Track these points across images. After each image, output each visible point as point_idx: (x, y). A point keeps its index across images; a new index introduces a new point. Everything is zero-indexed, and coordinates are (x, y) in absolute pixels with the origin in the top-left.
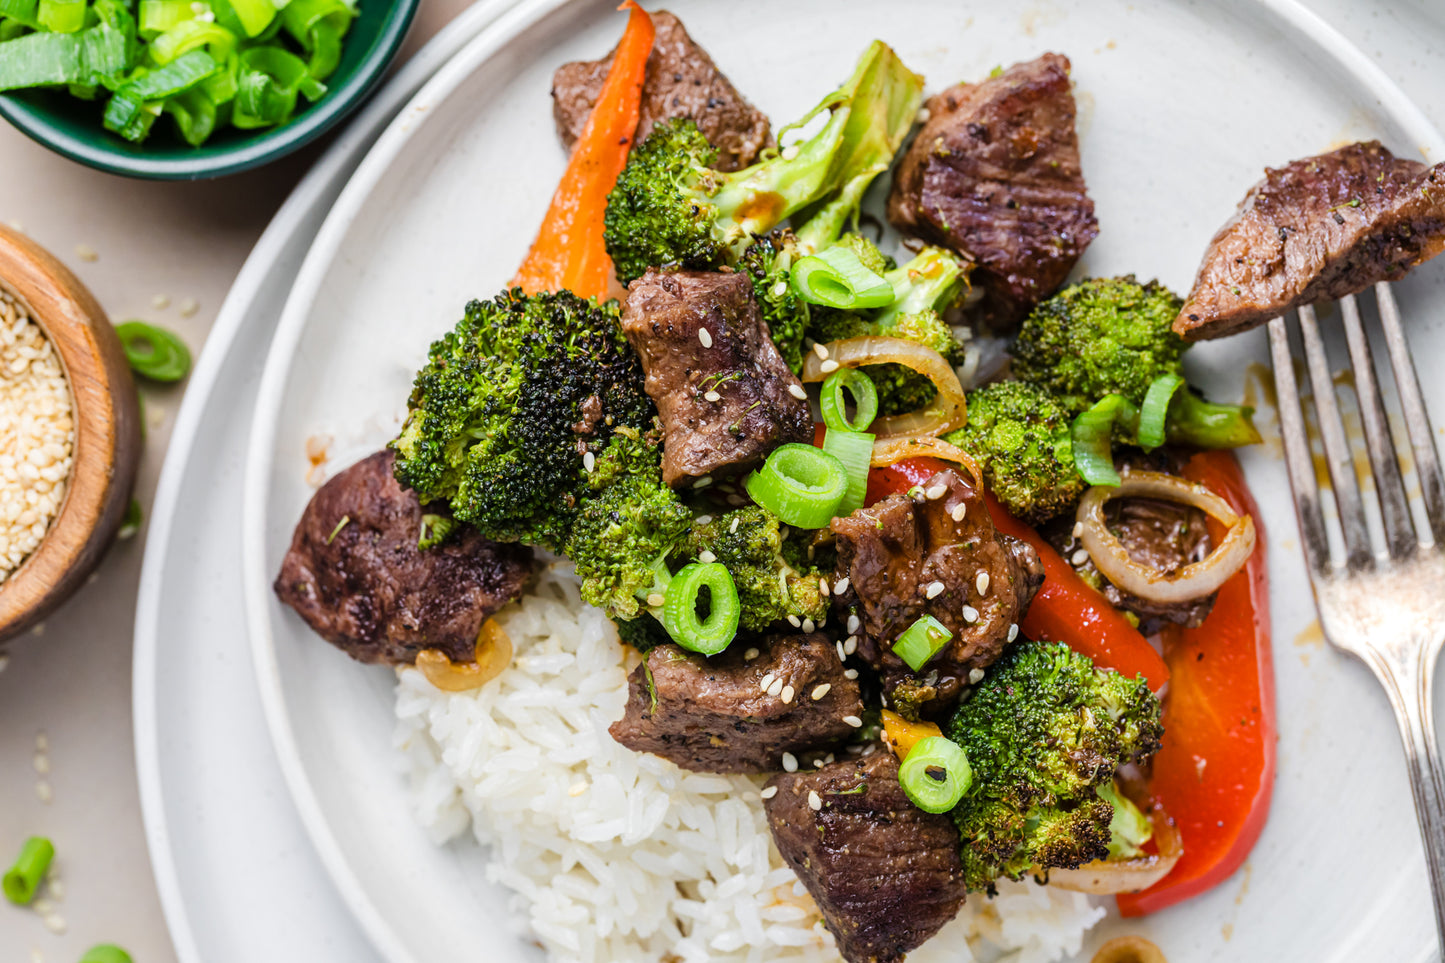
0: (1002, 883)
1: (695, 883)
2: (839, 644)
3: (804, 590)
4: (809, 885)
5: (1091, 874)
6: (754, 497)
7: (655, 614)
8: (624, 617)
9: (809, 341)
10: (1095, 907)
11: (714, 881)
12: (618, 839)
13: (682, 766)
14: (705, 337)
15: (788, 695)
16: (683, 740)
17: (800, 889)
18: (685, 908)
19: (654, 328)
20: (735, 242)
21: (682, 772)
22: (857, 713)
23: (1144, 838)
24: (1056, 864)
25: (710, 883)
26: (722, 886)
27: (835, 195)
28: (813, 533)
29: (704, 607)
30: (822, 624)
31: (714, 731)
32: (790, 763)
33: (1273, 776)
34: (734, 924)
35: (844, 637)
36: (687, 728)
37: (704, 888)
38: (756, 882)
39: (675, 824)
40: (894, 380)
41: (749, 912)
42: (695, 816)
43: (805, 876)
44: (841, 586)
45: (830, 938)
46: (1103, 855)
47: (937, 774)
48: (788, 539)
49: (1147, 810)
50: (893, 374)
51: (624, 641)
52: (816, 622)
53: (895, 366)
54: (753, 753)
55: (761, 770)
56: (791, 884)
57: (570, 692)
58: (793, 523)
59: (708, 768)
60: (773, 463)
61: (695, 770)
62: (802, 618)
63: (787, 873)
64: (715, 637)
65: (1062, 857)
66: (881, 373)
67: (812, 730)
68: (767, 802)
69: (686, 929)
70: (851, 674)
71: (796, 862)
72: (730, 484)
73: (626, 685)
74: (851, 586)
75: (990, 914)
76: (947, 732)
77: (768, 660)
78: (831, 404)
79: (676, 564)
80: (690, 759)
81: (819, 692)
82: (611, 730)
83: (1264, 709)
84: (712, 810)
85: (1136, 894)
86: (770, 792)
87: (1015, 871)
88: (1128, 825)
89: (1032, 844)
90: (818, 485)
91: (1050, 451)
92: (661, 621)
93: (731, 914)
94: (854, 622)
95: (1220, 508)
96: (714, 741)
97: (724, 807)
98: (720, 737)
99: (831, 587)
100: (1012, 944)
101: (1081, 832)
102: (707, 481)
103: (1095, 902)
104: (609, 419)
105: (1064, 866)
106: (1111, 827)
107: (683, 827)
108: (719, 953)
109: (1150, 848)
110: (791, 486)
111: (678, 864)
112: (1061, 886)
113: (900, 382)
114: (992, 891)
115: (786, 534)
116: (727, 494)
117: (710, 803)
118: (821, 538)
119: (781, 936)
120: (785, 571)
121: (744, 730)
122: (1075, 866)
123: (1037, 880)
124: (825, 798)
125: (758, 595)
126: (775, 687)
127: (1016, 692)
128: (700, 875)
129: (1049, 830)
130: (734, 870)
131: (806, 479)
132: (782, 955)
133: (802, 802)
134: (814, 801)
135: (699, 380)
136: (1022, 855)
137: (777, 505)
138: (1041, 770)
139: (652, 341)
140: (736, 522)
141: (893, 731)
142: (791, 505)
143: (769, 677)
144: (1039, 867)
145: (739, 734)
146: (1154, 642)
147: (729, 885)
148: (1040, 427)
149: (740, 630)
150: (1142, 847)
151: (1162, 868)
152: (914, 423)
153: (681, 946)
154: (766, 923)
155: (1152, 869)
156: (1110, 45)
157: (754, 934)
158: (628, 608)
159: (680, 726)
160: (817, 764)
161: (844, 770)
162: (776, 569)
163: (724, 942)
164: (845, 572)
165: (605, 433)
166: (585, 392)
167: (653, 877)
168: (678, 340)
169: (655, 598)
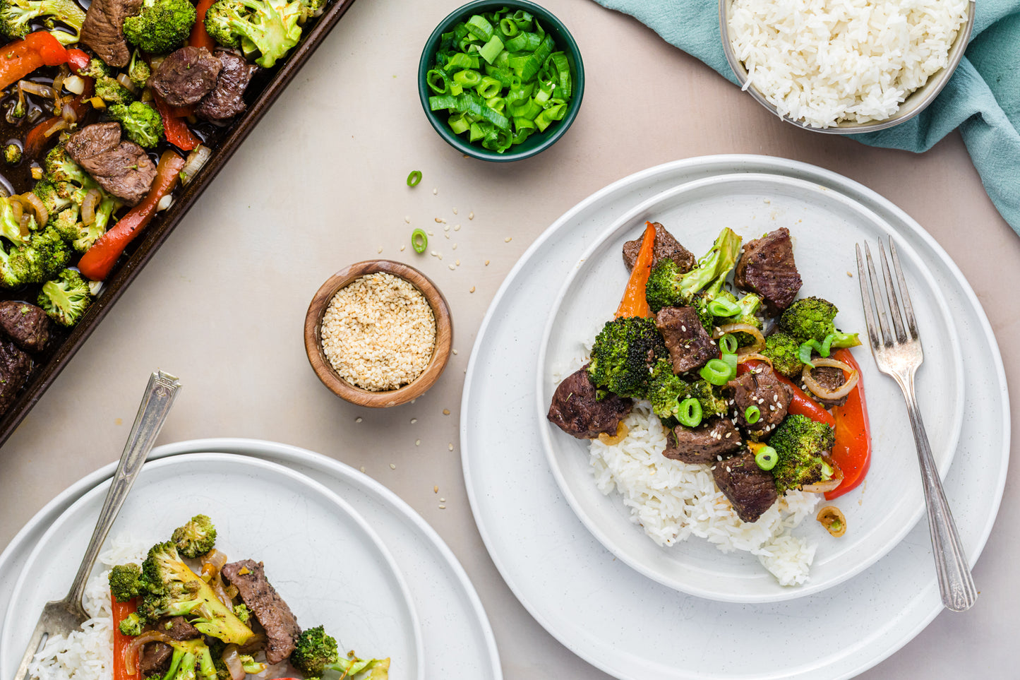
0: (788, 491)
1: (691, 499)
2: (732, 420)
3: (720, 405)
4: (728, 496)
5: (815, 486)
6: (702, 376)
7: (676, 416)
8: (666, 417)
9: (714, 326)
10: (817, 498)
11: (697, 498)
12: (667, 487)
13: (686, 462)
14: (684, 329)
15: (719, 437)
16: (686, 454)
17: (725, 498)
18: (688, 508)
19: (667, 326)
20: (689, 297)
21: (686, 464)
22: (740, 441)
23: (831, 474)
24: (805, 484)
26: (700, 500)
27: (717, 278)
28: (721, 387)
29: (691, 413)
30: (727, 414)
31: (696, 450)
32: (720, 458)
33: (870, 451)
34: (705, 511)
35: (734, 418)
36: (688, 450)
37: (694, 501)
38: (711, 497)
39: (684, 481)
40: (742, 337)
41: (709, 508)
42: (690, 478)
43: (726, 494)
44: (732, 402)
45: (735, 513)
46: (820, 480)
47: (767, 458)
48: (714, 389)
49: (831, 465)
50: (741, 334)
51: (663, 425)
52: (724, 415)
53: (742, 332)
54: (708, 457)
55: (710, 461)
56: (722, 497)
57: (647, 442)
58: (715, 384)
59: (694, 463)
60: (709, 365)
61: (690, 463)
62: (720, 413)
63: (721, 493)
64: (695, 421)
65: (807, 481)
66: (738, 335)
67: (726, 448)
68: (713, 471)
69: (688, 514)
70: (737, 429)
71: (723, 489)
72: (695, 373)
73: (666, 439)
74: (735, 402)
75: (784, 502)
76: (768, 445)
77: (712, 427)
78: (723, 345)
79: (680, 400)
80: (688, 460)
81: (728, 435)
82: (663, 453)
83: (866, 429)
84: (695, 475)
85: (830, 492)
86: (714, 468)
87: (792, 487)
88: (826, 471)
89: (798, 478)
90: (723, 371)
91: (794, 355)
92: (677, 418)
93: (704, 508)
94: (736, 413)
95: (847, 368)
96: (696, 454)
97: (699, 474)
98: (698, 452)
99: (728, 403)
100: (792, 512)
101: (813, 473)
102: (687, 373)
103: (818, 495)
104: (656, 357)
105: (808, 484)
106: (822, 471)
107: (687, 482)
108: (700, 521)
109: (833, 477)
110: (714, 373)
111: (686, 494)
112: (807, 491)
113: (744, 337)
114: (785, 494)
115: (713, 387)
116: (694, 376)
117: (694, 473)
118: (724, 388)
119: (720, 514)
120: (714, 399)
121: (706, 449)
122: (811, 484)
123: (799, 490)
124: (732, 468)
125: (706, 407)
126: (715, 435)
127: (789, 431)
128: (692, 497)
129: (803, 473)
130: (703, 494)
131: (719, 370)
132: (719, 520)
133: (725, 470)
134: (729, 469)
135: (683, 342)
136: (794, 482)
137: (710, 379)
138: (799, 454)
139: (667, 331)
140: (697, 385)
141: (751, 446)
142: (714, 378)
143: (713, 432)
144: (799, 485)
145: (704, 451)
146: (830, 412)
147: (703, 499)
148: (790, 348)
149: (702, 418)
150: (831, 477)
151: (838, 483)
152: (750, 349)
153: (688, 520)
154: (715, 510)
155: (835, 484)
156: (800, 221)
157: (711, 514)
158: (666, 414)
159: (686, 450)
160: (728, 458)
161: (737, 459)
162: (711, 398)
163: (702, 517)
164: (733, 398)
165: (656, 361)
166: (648, 348)
167: (677, 498)
168: (675, 330)
169: (675, 411)
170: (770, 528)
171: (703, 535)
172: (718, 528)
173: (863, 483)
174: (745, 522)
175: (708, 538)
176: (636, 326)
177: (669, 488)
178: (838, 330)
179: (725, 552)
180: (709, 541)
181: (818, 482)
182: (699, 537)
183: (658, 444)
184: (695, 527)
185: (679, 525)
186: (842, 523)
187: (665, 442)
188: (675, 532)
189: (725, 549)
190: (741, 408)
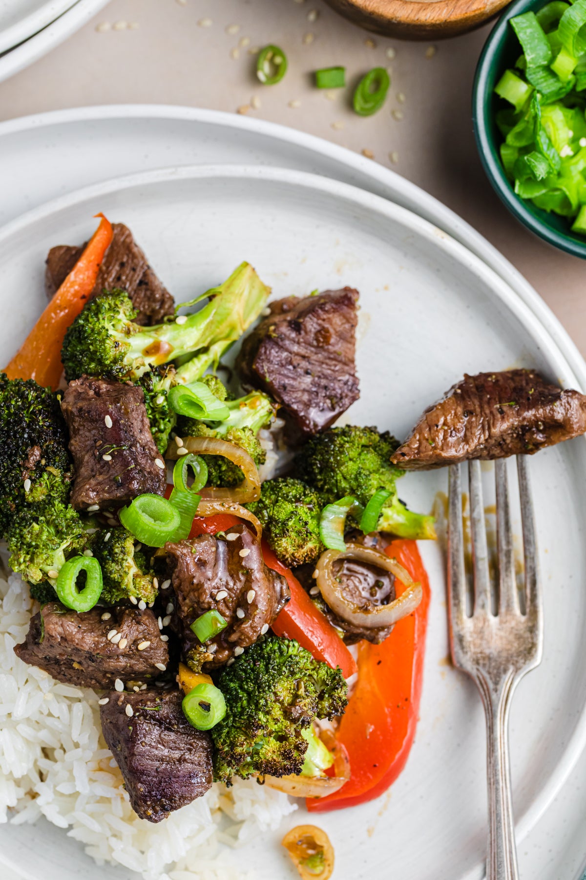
0: (236, 780)
1: (53, 749)
2: (160, 619)
3: (143, 583)
4: (118, 761)
5: (289, 780)
6: (123, 521)
7: (52, 582)
8: (33, 581)
9: (173, 434)
10: (292, 803)
11: (65, 751)
12: (10, 715)
13: (55, 677)
14: (109, 422)
15: (123, 644)
16: (57, 662)
17: (114, 763)
18: (44, 764)
19: (80, 410)
20: (138, 368)
21: (54, 681)
22: (164, 662)
23: (326, 766)
24: (269, 773)
25: (62, 751)
26: (68, 755)
27: (205, 350)
28: (154, 550)
30: (151, 605)
31: (76, 659)
32: (119, 685)
33: (410, 742)
34: (72, 779)
35: (164, 615)
36: (62, 655)
37: (58, 753)
38: (89, 755)
39: (46, 712)
40: (220, 466)
41: (81, 774)
42: (60, 709)
43: (116, 755)
44: (166, 585)
45: (127, 796)
46: (298, 772)
47: (206, 707)
48: (140, 551)
49: (332, 750)
50: (220, 462)
51: (32, 597)
52: (147, 604)
53: (222, 458)
54: (98, 677)
55: (103, 688)
56: (110, 759)
58: (143, 541)
59: (69, 681)
60: (137, 503)
61: (62, 681)
62: (139, 600)
63: (110, 753)
64: (84, 602)
65: (273, 769)
66: (214, 461)
67: (136, 668)
68: (102, 707)
69: (44, 777)
70: (164, 638)
71: (112, 746)
72: (111, 513)
74: (171, 585)
75: (229, 798)
76: (217, 684)
77: (116, 622)
78: (179, 477)
79: (71, 554)
80: (59, 673)
81: (143, 645)
82: (15, 649)
83: (412, 700)
84: (70, 708)
85: (317, 799)
86: (105, 701)
87: (245, 773)
88: (319, 758)
89: (257, 759)
90: (162, 521)
91: (306, 523)
92: (55, 587)
93: (71, 771)
94: (170, 607)
95: (402, 575)
96: (76, 666)
97: (77, 707)
98: (80, 663)
99: (160, 583)
100: (239, 817)
101: (287, 755)
102: (96, 508)
103: (292, 800)
104: (43, 462)
105: (274, 774)
106: (305, 756)
107: (50, 715)
108: (62, 795)
109: (330, 773)
110: (145, 519)
111: (45, 737)
112: (273, 786)
113: (224, 468)
114: (229, 783)
115: (139, 548)
116: (109, 518)
117: (68, 702)
118: (159, 553)
119: (99, 789)
120: (134, 570)
121: (93, 661)
122: (280, 775)
123: (258, 781)
124: (136, 710)
125: (114, 581)
126: (118, 639)
127: (261, 665)
128: (57, 745)
129: (268, 751)
130: (77, 745)
131: (156, 517)
132: (98, 802)
133: (123, 711)
134: (129, 711)
135: (101, 446)
136: (249, 764)
137: (135, 529)
138: (268, 713)
139: (77, 419)
140: (109, 535)
141: (184, 677)
142: (143, 530)
143: (114, 632)
144: (257, 773)
145: (90, 662)
146: (352, 649)
147: (72, 755)
148: (303, 510)
149: (101, 600)
150: (326, 771)
151: (335, 786)
152: (229, 494)
153: (39, 787)
154: (91, 780)
155: (329, 787)
156: (386, 288)
157: (82, 786)
158: (36, 576)
159: (56, 652)
160: (136, 689)
161: (151, 695)
162: (129, 568)
163: (64, 788)
164: (169, 577)
165: (40, 470)
166: (33, 443)
167: (28, 742)
168: (92, 421)
169: (52, 573)
170: (189, 838)
171: (62, 823)
172: (92, 815)
173: (384, 796)
174: (142, 818)
175: (71, 827)
176: (23, 397)
177: (13, 718)
178: (400, 501)
179: (100, 863)
180: (71, 834)
181: (293, 774)
182: (51, 823)
183: (13, 629)
184: (48, 803)
185: (21, 792)
186: (326, 860)
187: (27, 628)
188: (13, 803)
189: (99, 855)
190: (180, 598)
